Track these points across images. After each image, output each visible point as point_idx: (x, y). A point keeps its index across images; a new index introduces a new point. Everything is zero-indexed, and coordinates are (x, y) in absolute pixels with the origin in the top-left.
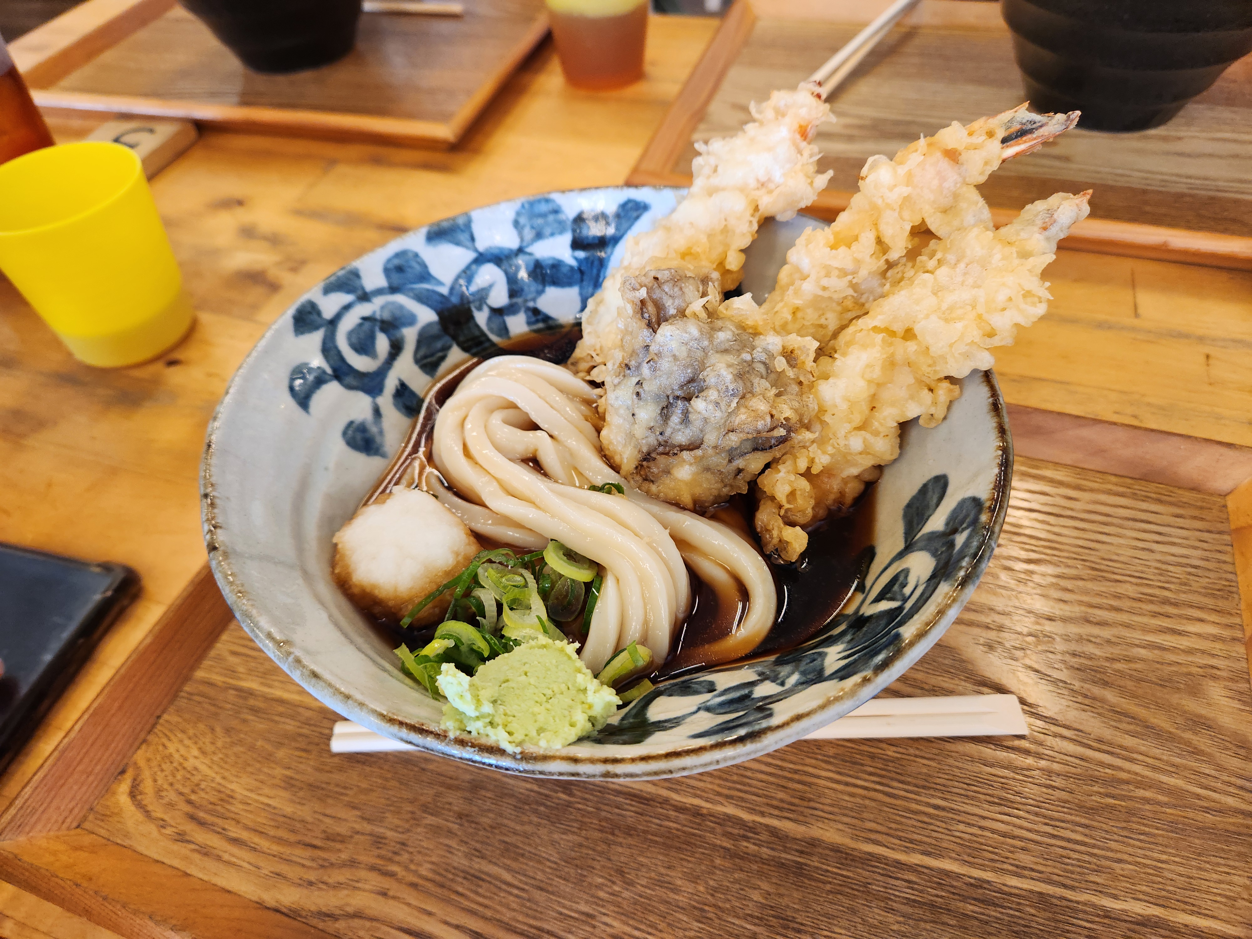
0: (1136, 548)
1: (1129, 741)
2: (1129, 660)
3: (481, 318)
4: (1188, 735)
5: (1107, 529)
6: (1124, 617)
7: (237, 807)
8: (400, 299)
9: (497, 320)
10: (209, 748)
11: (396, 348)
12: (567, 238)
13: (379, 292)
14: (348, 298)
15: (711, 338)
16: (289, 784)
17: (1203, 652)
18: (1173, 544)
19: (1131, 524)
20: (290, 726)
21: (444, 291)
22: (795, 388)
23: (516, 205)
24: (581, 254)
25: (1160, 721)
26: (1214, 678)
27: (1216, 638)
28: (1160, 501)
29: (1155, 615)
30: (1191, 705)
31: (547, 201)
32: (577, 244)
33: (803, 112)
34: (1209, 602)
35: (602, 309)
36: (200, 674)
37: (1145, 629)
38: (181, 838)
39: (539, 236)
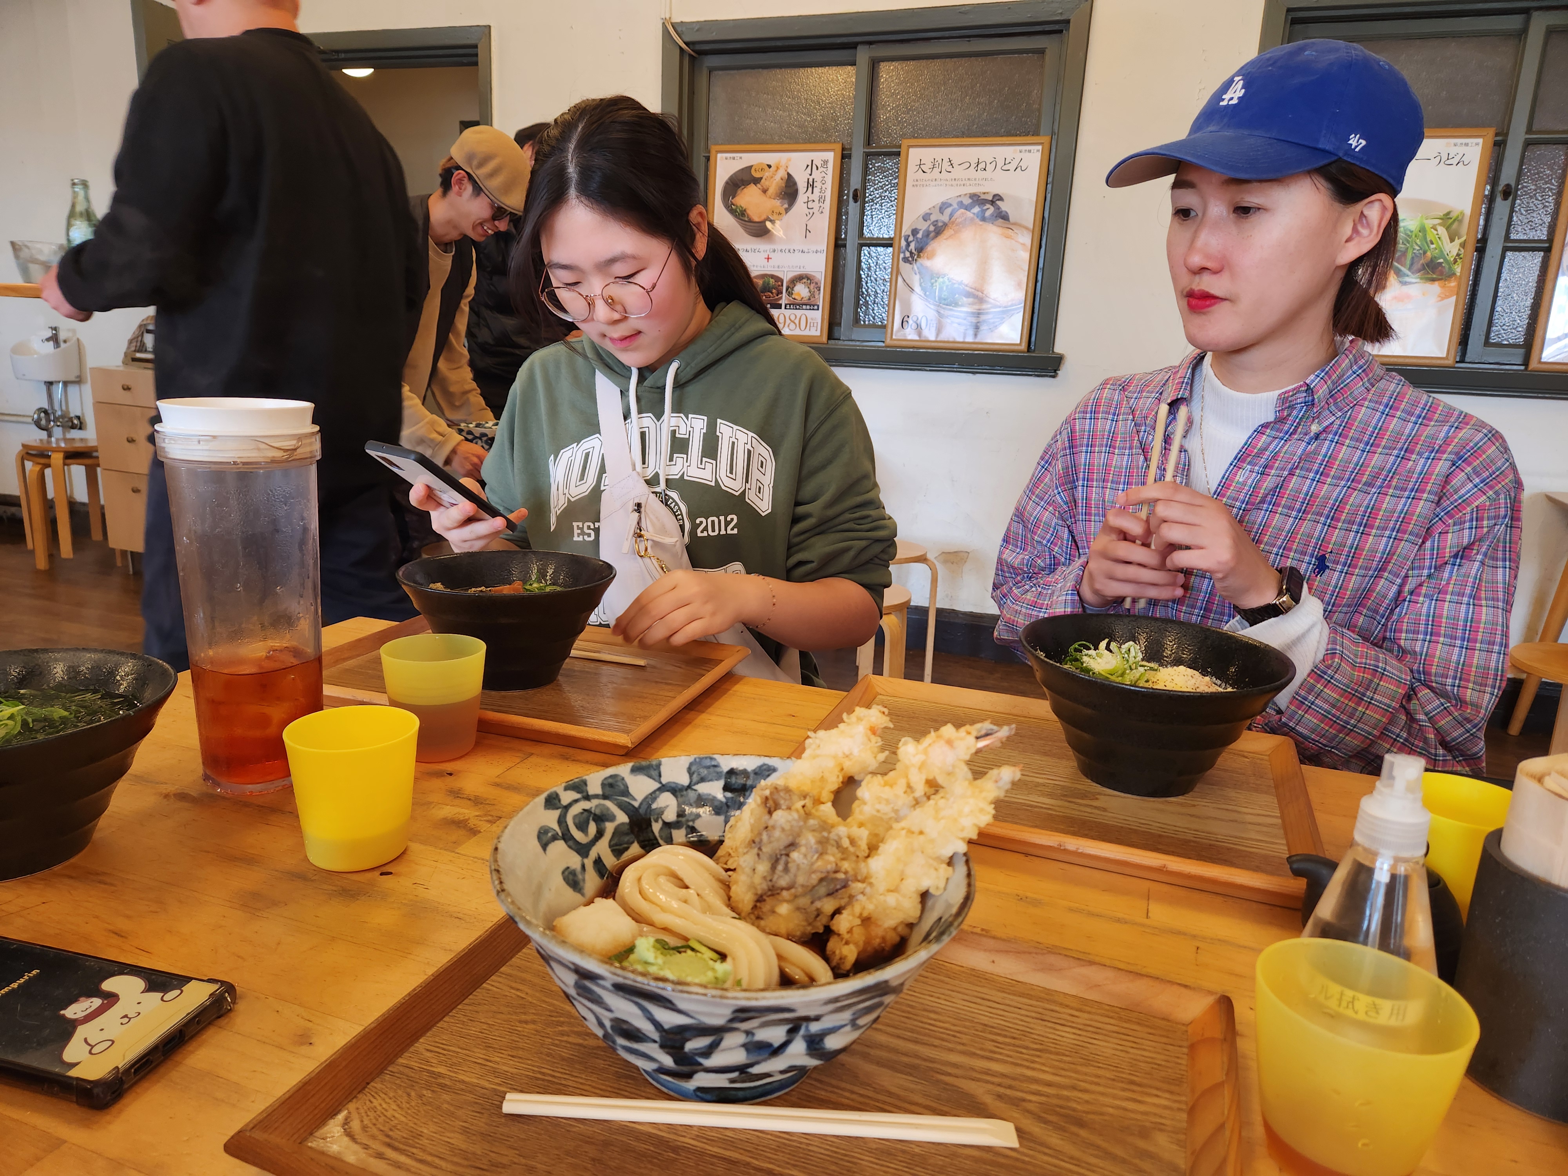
0: (1117, 1050)
1: (1093, 1160)
2: (1102, 1114)
3: (656, 827)
4: (1137, 1161)
5: (1096, 1036)
6: (1101, 1089)
7: (425, 1142)
8: (608, 804)
9: (666, 831)
10: (404, 1105)
11: (600, 834)
12: (721, 783)
13: (596, 796)
14: (578, 796)
15: (805, 821)
16: (465, 1131)
17: (1155, 1114)
18: (1144, 1050)
19: (1115, 1035)
20: (470, 1097)
21: (636, 804)
22: (854, 858)
23: (691, 759)
24: (729, 795)
25: (1119, 1151)
26: (1161, 1130)
27: (1166, 1107)
28: (1139, 1024)
29: (1124, 1090)
30: (1141, 1144)
31: (711, 759)
32: (726, 788)
33: (873, 719)
34: (1165, 1086)
35: (739, 824)
36: (401, 1061)
37: (1115, 1097)
39: (702, 780)
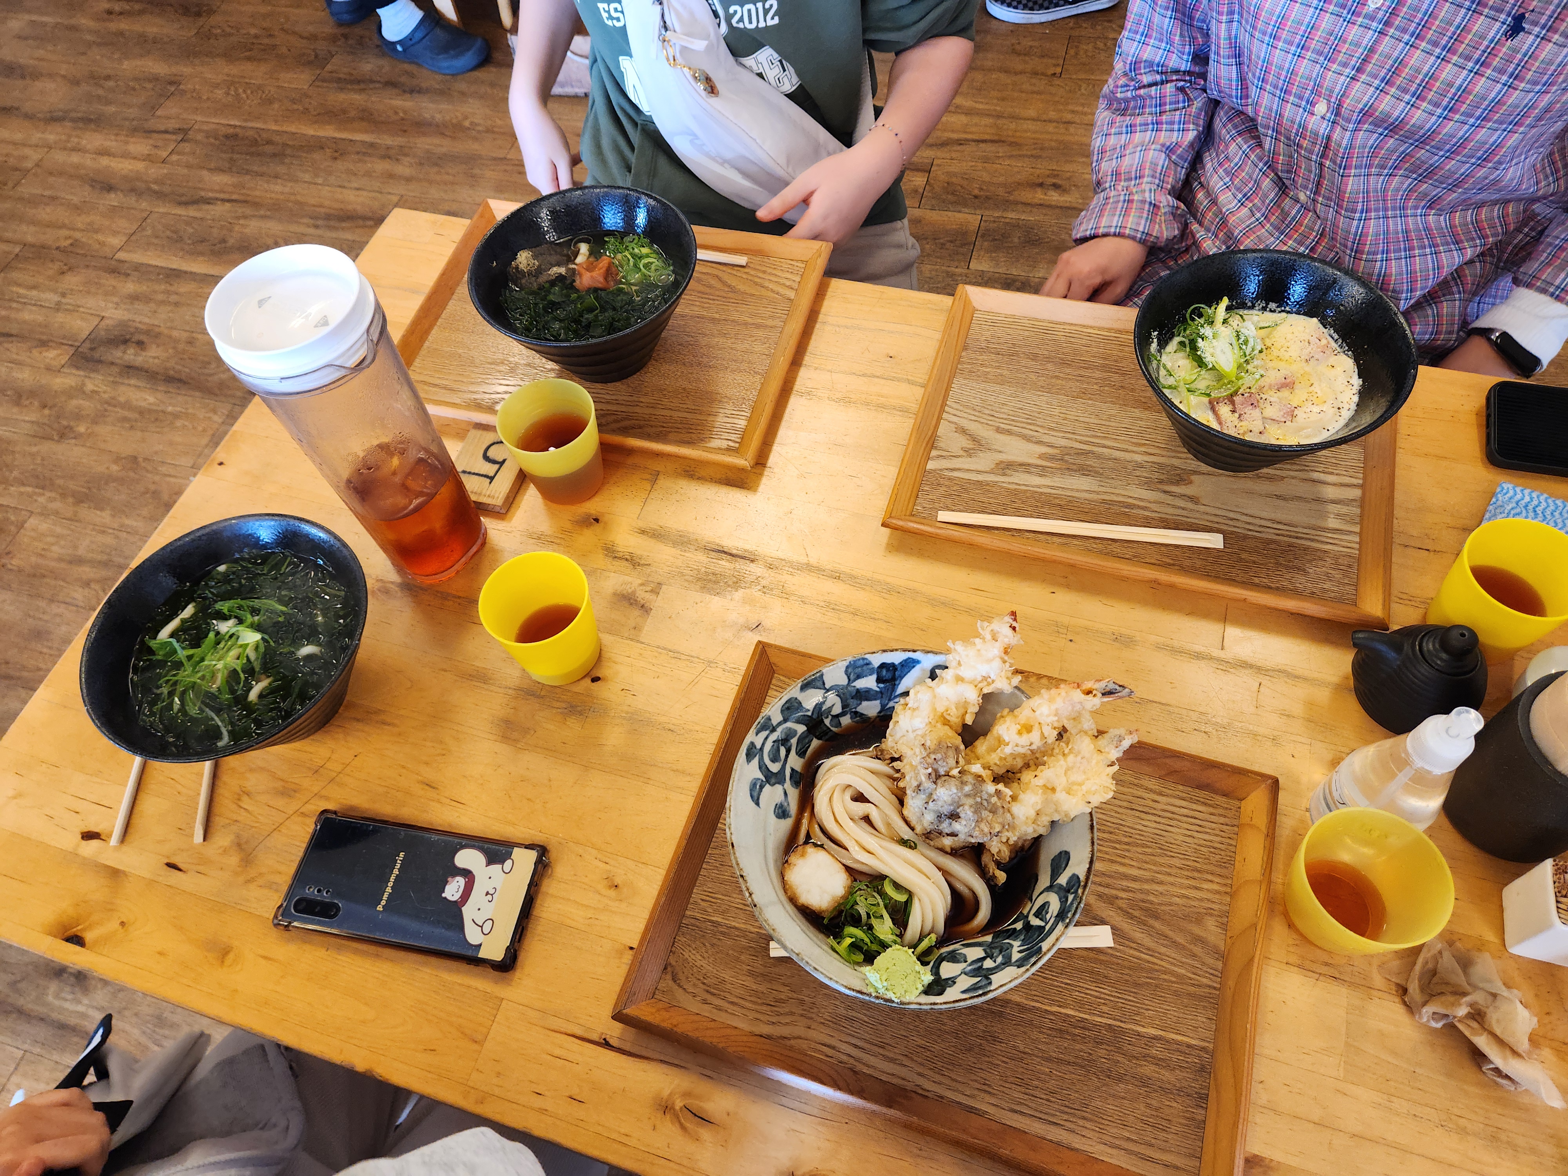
0: (1185, 835)
1: (1163, 950)
2: (1171, 904)
3: (827, 722)
4: (1192, 947)
5: (1172, 823)
6: (1171, 879)
8: (789, 724)
9: (836, 720)
11: (788, 751)
12: (874, 677)
13: (780, 724)
17: (1208, 900)
18: (1207, 833)
19: (1185, 819)
21: (809, 714)
23: (846, 663)
25: (1179, 938)
26: (1211, 915)
27: (1217, 892)
28: (1205, 804)
29: (1188, 878)
30: (1197, 930)
31: (864, 659)
32: (879, 680)
33: (1006, 640)
34: (1218, 870)
37: (1181, 886)
38: (705, 1002)
39: (859, 677)
